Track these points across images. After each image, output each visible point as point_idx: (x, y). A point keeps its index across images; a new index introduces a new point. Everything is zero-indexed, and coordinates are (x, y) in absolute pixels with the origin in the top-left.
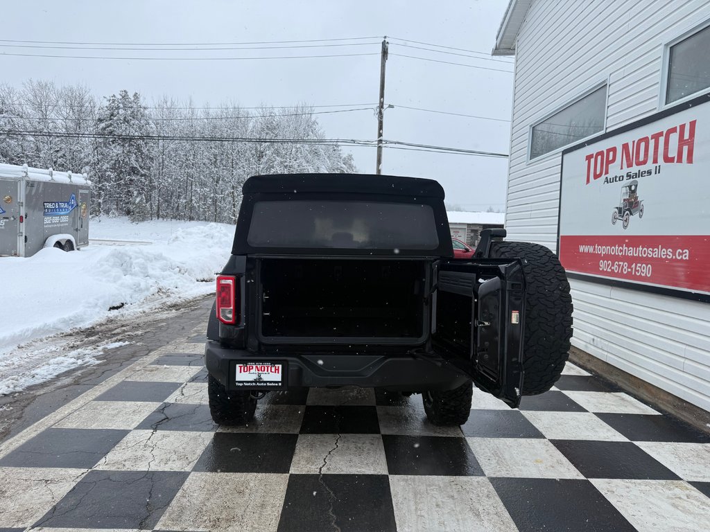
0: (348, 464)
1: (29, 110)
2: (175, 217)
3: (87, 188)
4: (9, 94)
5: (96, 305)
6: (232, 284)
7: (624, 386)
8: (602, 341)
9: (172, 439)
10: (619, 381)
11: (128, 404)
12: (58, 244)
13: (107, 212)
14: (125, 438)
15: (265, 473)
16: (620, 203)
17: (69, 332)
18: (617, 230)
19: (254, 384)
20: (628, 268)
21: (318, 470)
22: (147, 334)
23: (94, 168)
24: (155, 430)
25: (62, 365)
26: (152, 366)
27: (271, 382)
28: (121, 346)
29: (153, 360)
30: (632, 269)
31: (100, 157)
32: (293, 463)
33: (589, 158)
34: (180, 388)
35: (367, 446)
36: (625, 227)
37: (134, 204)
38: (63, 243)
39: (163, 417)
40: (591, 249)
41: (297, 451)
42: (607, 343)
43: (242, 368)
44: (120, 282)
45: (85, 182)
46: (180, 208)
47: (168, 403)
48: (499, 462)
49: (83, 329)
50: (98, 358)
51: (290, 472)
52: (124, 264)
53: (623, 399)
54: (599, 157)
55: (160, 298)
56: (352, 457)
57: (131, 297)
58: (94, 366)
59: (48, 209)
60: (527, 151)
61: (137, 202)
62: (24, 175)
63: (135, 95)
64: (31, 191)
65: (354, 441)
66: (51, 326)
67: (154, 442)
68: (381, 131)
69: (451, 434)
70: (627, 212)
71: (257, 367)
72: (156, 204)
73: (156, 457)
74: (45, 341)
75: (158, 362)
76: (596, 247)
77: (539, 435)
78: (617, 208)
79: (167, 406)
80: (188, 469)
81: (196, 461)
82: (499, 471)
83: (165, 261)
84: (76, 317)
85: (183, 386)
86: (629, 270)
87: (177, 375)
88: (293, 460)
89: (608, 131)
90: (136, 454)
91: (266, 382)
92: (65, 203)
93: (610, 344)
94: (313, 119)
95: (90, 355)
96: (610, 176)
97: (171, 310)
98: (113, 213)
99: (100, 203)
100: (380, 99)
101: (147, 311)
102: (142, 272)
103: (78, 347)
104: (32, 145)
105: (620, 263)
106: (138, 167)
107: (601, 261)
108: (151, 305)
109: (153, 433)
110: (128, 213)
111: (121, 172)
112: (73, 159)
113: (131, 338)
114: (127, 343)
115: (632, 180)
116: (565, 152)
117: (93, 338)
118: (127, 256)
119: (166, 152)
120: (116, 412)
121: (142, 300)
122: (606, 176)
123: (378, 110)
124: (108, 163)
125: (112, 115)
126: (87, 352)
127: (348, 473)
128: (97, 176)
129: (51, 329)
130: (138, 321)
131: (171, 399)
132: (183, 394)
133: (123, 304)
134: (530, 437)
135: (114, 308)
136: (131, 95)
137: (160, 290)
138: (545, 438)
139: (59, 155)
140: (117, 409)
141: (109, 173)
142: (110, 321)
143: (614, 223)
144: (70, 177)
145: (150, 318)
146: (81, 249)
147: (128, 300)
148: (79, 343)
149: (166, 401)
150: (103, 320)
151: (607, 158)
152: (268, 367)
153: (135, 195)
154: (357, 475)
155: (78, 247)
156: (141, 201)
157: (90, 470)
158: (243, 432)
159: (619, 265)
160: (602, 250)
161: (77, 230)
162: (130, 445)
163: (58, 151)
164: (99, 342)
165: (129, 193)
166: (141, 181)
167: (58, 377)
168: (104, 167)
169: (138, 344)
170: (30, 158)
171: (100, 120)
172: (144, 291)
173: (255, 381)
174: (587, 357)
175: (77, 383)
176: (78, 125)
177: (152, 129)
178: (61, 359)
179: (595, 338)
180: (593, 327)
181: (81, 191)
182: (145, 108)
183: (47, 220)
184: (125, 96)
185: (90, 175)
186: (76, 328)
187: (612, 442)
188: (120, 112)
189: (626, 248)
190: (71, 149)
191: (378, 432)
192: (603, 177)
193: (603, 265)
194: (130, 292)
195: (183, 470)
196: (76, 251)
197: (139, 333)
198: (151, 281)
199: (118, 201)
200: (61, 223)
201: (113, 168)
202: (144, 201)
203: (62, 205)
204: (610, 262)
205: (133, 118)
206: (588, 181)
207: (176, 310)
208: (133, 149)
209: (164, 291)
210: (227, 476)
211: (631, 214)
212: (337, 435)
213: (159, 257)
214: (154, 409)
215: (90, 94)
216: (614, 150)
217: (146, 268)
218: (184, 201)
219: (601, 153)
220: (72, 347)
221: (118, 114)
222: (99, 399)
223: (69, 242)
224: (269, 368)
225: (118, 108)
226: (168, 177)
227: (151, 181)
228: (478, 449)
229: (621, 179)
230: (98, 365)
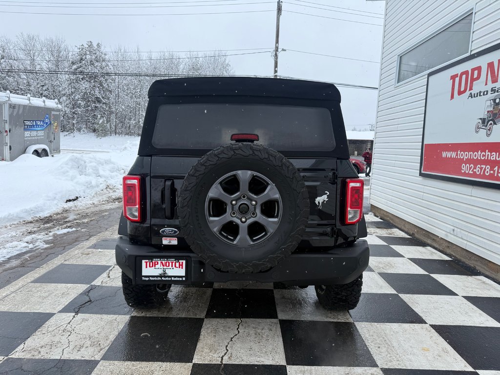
0: (249, 352)
1: (22, 55)
2: (127, 134)
3: (58, 110)
4: (7, 43)
5: (55, 198)
6: (137, 184)
7: (482, 270)
8: (462, 231)
9: (89, 323)
10: (478, 265)
11: (60, 286)
12: (36, 153)
13: (79, 130)
14: (47, 322)
15: (170, 362)
16: (483, 114)
17: (30, 219)
18: (481, 137)
19: (159, 278)
20: (490, 170)
21: (220, 359)
22: (92, 223)
23: (69, 98)
24: (77, 313)
25: (16, 249)
26: (89, 250)
27: (175, 277)
28: (68, 232)
29: (91, 245)
30: (494, 171)
31: (73, 90)
32: (197, 350)
33: (453, 78)
34: (108, 271)
35: (266, 332)
36: (488, 135)
37: (98, 124)
38: (40, 151)
39: (88, 299)
40: (454, 155)
41: (201, 337)
42: (467, 233)
43: (148, 263)
44: (75, 180)
45: (56, 106)
46: (131, 127)
47: (95, 285)
48: (389, 350)
49: (42, 217)
50: (46, 242)
51: (193, 362)
52: (80, 167)
53: (484, 283)
54: (464, 77)
55: (107, 192)
56: (252, 344)
57: (84, 192)
58: (42, 249)
59: (27, 125)
60: (394, 76)
61: (100, 122)
62: (7, 99)
63: (98, 45)
64: (13, 111)
65: (254, 326)
66: (15, 215)
67: (73, 326)
68: (276, 69)
69: (341, 318)
70: (492, 122)
71: (162, 262)
72: (114, 124)
73: (71, 343)
74: (9, 227)
75: (95, 246)
76: (459, 153)
77: (420, 320)
78: (481, 119)
79: (92, 288)
80: (98, 358)
81: (107, 348)
82: (391, 361)
83: (113, 165)
84: (37, 208)
85: (111, 269)
86: (492, 172)
87: (108, 258)
88: (198, 346)
89: (473, 53)
90: (53, 340)
91: (171, 277)
92: (40, 121)
93: (469, 234)
94: (227, 62)
95: (41, 240)
96: (475, 91)
97: (115, 202)
98: (84, 131)
99: (74, 123)
100: (276, 44)
101: (96, 203)
102: (95, 173)
103: (34, 233)
104: (25, 82)
105: (482, 166)
106: (101, 97)
107: (464, 164)
108: (100, 198)
109: (74, 317)
110: (94, 131)
111: (89, 101)
112: (54, 91)
113: (78, 225)
114: (74, 229)
115: (496, 94)
116: (430, 75)
117: (48, 225)
118: (82, 160)
119: (121, 86)
120: (47, 294)
121: (93, 195)
122: (470, 92)
123: (274, 53)
124: (79, 94)
125: (82, 59)
126: (40, 237)
127: (248, 363)
128: (72, 104)
129: (15, 218)
130: (87, 211)
131: (97, 282)
132: (109, 277)
133: (77, 198)
134: (412, 322)
135: (70, 201)
136: (95, 45)
137: (107, 187)
138: (426, 323)
139: (44, 88)
140: (49, 291)
141: (80, 102)
142: (66, 211)
143: (477, 132)
144: (44, 102)
145: (97, 209)
146: (54, 155)
147: (82, 194)
148: (35, 229)
149: (92, 284)
150: (59, 210)
151: (472, 77)
152: (172, 263)
153: (99, 118)
154: (256, 366)
155: (52, 154)
156: (103, 122)
157: (6, 358)
158: (155, 315)
159: (481, 168)
160: (465, 155)
161: (51, 142)
162: (50, 329)
163: (43, 86)
164: (53, 228)
165: (95, 117)
166: (103, 108)
167: (9, 259)
168: (76, 98)
169: (83, 230)
170: (23, 91)
171: (73, 63)
172: (95, 187)
173: (161, 276)
174: (447, 244)
175: (22, 265)
176: (57, 66)
177: (111, 70)
178: (15, 243)
179: (456, 229)
180: (453, 219)
181: (53, 113)
182: (105, 54)
183: (27, 134)
184: (90, 45)
185: (66, 103)
186: (36, 217)
187: (487, 327)
188: (87, 57)
189: (489, 153)
190: (52, 85)
191: (276, 317)
192: (468, 93)
193: (465, 168)
194: (84, 188)
195: (93, 359)
196: (50, 157)
197: (86, 221)
198: (101, 180)
199: (87, 122)
200: (38, 136)
201: (83, 99)
202: (106, 122)
203: (39, 123)
204: (472, 165)
205: (97, 61)
206: (452, 97)
207: (119, 202)
208: (97, 85)
209: (111, 187)
210: (133, 365)
211: (495, 123)
212: (239, 320)
213: (108, 162)
214: (80, 291)
215: (65, 44)
216: (479, 69)
217: (97, 170)
218: (134, 122)
219: (466, 73)
220: (29, 233)
221: (86, 58)
222: (35, 281)
223: (44, 150)
224: (174, 264)
225: (86, 54)
226: (122, 105)
227: (110, 107)
228: (367, 336)
229: (485, 93)
230: (46, 249)
